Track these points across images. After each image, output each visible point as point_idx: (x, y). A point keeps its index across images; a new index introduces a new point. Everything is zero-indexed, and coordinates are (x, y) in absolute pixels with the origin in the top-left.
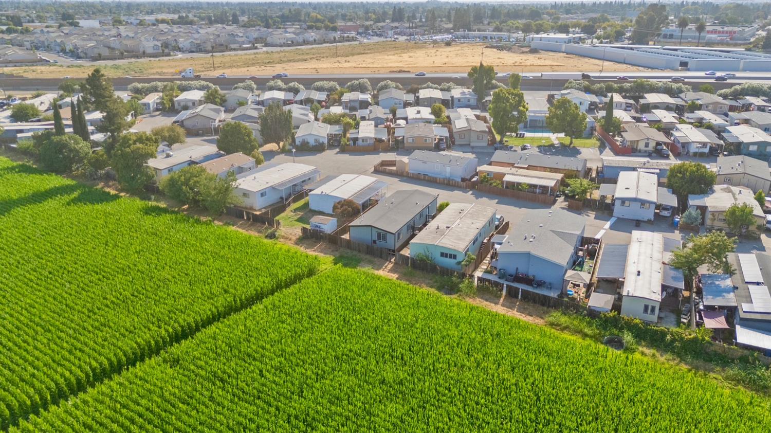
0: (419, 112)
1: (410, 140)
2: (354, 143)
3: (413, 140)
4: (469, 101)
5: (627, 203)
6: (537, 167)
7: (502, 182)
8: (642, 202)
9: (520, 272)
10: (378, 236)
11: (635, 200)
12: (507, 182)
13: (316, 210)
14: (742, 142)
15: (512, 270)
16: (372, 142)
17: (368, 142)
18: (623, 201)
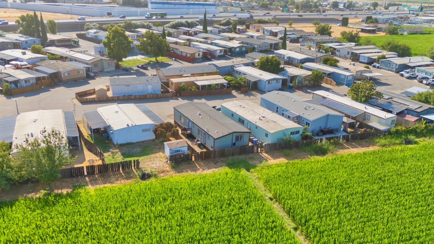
0: (24, 53)
2: (16, 86)
3: (69, 74)
5: (271, 82)
7: (198, 87)
8: (277, 80)
9: (322, 128)
10: (237, 138)
11: (274, 79)
12: (201, 86)
13: (124, 142)
14: (233, 47)
15: (317, 129)
16: (35, 81)
17: (31, 83)
18: (269, 81)
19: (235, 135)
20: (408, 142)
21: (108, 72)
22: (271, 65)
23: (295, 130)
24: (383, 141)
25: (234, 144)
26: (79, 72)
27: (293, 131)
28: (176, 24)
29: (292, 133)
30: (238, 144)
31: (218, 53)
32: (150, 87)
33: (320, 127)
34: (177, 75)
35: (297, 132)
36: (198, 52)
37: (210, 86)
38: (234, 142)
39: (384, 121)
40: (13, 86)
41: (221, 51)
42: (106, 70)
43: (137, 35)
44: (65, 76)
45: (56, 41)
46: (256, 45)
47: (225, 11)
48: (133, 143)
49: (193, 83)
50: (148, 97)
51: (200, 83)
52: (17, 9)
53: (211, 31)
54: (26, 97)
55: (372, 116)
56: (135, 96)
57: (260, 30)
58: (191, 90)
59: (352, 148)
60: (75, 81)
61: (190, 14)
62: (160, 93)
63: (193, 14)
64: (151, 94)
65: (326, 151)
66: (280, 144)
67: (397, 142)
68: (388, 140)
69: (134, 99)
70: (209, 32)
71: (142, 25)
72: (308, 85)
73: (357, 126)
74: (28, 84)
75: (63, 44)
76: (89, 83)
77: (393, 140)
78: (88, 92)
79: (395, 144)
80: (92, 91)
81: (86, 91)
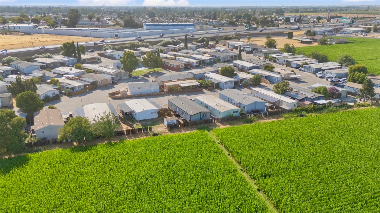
0: (71, 70)
2: (73, 90)
3: (102, 82)
7: (181, 88)
8: (231, 82)
9: (253, 109)
10: (203, 115)
11: (229, 81)
12: (184, 87)
13: (142, 119)
14: (205, 60)
15: (250, 110)
16: (83, 87)
17: (81, 88)
18: (226, 83)
19: (202, 113)
20: (302, 116)
21: (125, 80)
22: (228, 72)
23: (236, 111)
24: (287, 115)
25: (202, 119)
26: (108, 81)
27: (234, 111)
28: (165, 43)
29: (234, 112)
30: (204, 118)
31: (195, 64)
32: (152, 89)
34: (168, 81)
35: (237, 112)
36: (182, 64)
37: (189, 87)
38: (201, 117)
39: (289, 105)
40: (71, 90)
41: (197, 63)
42: (123, 79)
43: (139, 53)
44: (99, 83)
45: (86, 59)
46: (221, 57)
47: (201, 29)
48: (147, 120)
49: (178, 85)
50: (152, 95)
51: (183, 85)
52: (50, 34)
53: (191, 47)
54: (80, 96)
55: (283, 102)
56: (144, 94)
57: (226, 45)
58: (177, 89)
59: (268, 119)
60: (106, 86)
61: (175, 33)
62: (159, 92)
63: (177, 33)
64: (153, 93)
65: (253, 121)
66: (227, 118)
67: (295, 116)
68: (290, 115)
69: (143, 96)
70: (189, 48)
71: (142, 45)
72: (252, 84)
73: (274, 108)
74: (80, 89)
75: (91, 61)
76: (114, 87)
77: (292, 115)
78: (116, 93)
79: (293, 117)
80: (118, 92)
81: (114, 92)
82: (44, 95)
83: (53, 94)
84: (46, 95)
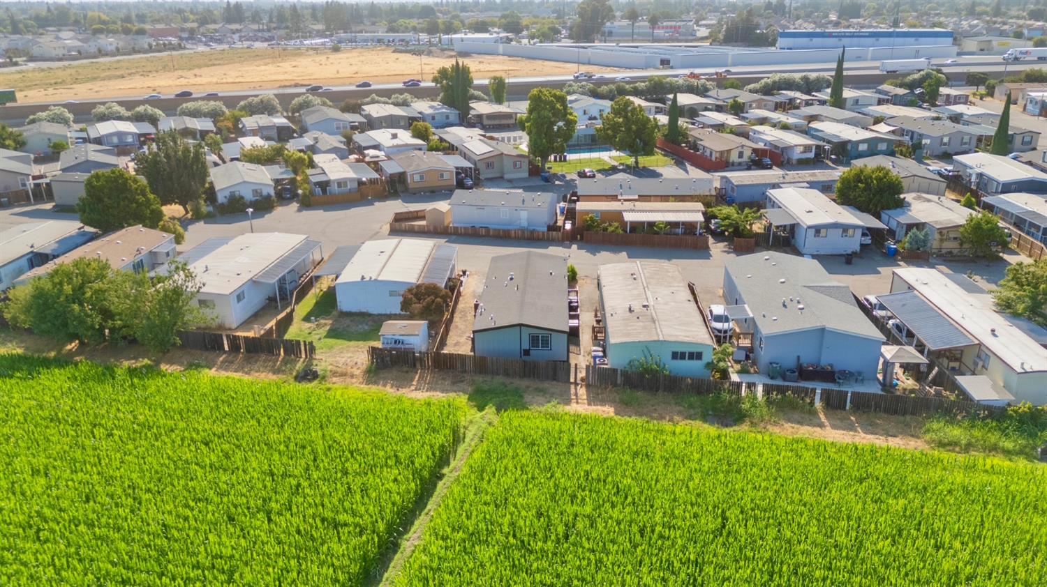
0: (395, 136)
1: (417, 178)
2: (324, 191)
3: (422, 177)
4: (447, 117)
5: (823, 232)
6: (650, 196)
8: (845, 228)
10: (534, 340)
11: (834, 226)
14: (849, 141)
17: (349, 187)
18: (817, 229)
23: (687, 350)
25: (527, 352)
26: (442, 176)
27: (680, 349)
28: (774, 82)
29: (675, 356)
30: (538, 354)
31: (797, 154)
33: (799, 357)
34: (606, 196)
37: (651, 224)
38: (526, 346)
39: (1014, 379)
40: (318, 190)
41: (807, 148)
42: (507, 176)
44: (414, 180)
45: (484, 117)
47: (982, 49)
49: (618, 215)
51: (629, 217)
54: (325, 210)
55: (993, 358)
57: (1020, 101)
59: (834, 427)
60: (433, 192)
62: (545, 229)
65: (745, 416)
66: (625, 374)
67: (1009, 445)
68: (977, 433)
73: (931, 377)
74: (343, 189)
75: (497, 122)
77: (993, 438)
78: (420, 214)
81: (417, 212)
82: (227, 193)
83: (255, 192)
84: (232, 194)
